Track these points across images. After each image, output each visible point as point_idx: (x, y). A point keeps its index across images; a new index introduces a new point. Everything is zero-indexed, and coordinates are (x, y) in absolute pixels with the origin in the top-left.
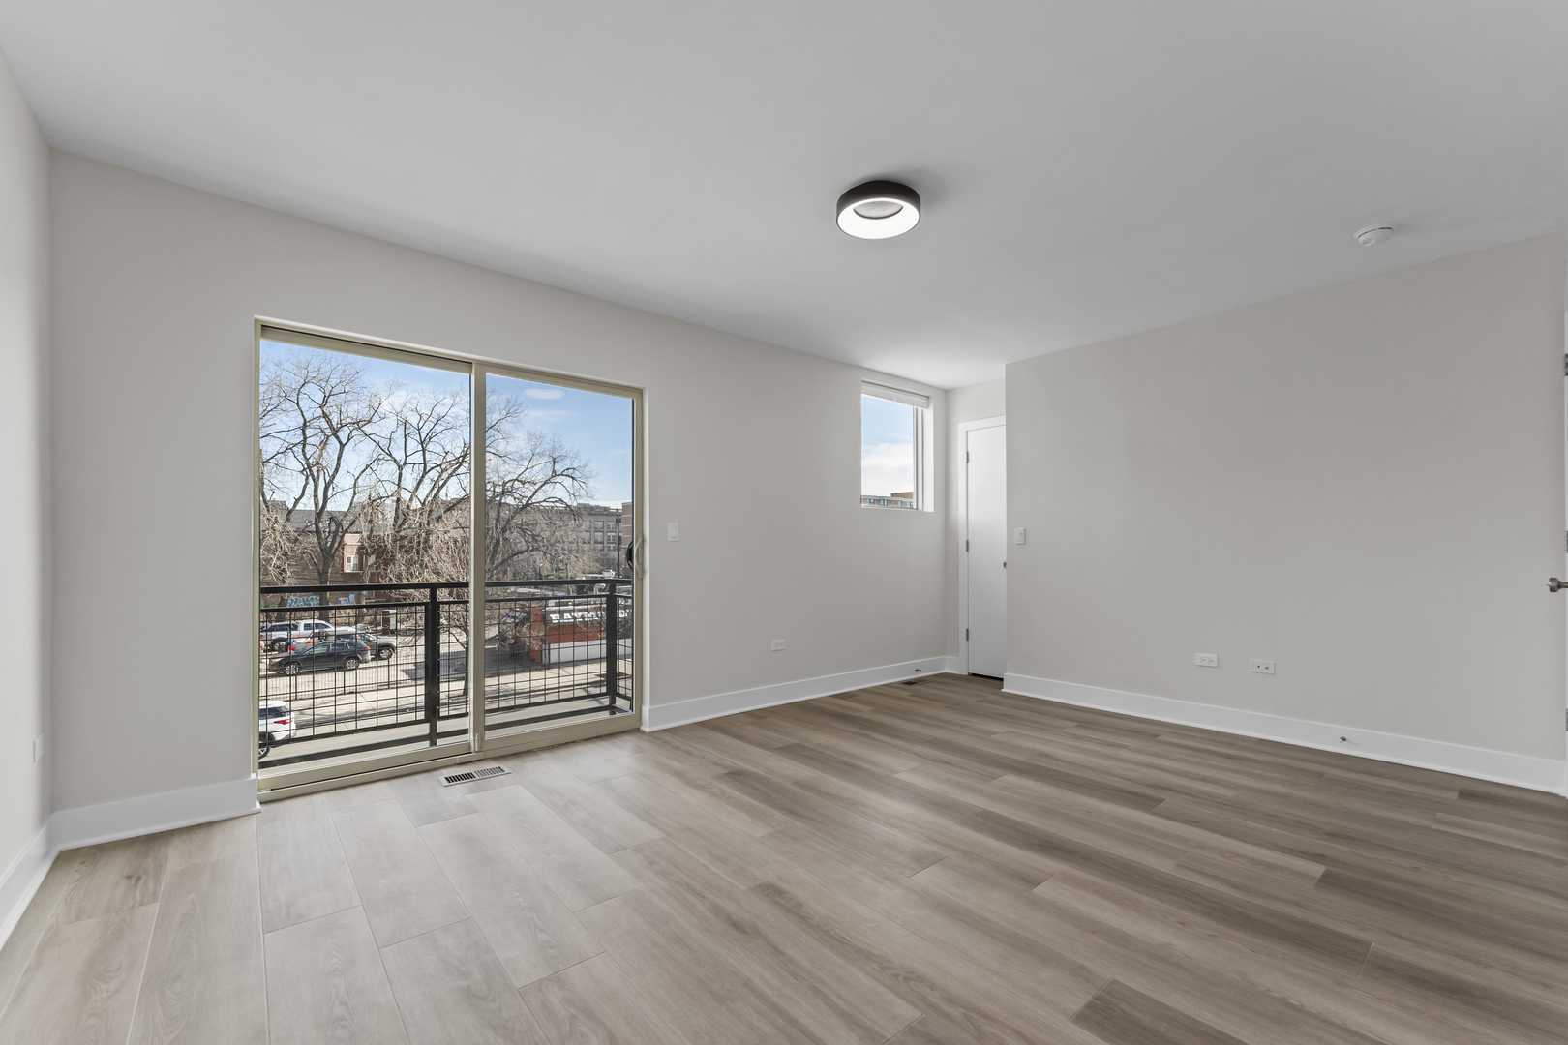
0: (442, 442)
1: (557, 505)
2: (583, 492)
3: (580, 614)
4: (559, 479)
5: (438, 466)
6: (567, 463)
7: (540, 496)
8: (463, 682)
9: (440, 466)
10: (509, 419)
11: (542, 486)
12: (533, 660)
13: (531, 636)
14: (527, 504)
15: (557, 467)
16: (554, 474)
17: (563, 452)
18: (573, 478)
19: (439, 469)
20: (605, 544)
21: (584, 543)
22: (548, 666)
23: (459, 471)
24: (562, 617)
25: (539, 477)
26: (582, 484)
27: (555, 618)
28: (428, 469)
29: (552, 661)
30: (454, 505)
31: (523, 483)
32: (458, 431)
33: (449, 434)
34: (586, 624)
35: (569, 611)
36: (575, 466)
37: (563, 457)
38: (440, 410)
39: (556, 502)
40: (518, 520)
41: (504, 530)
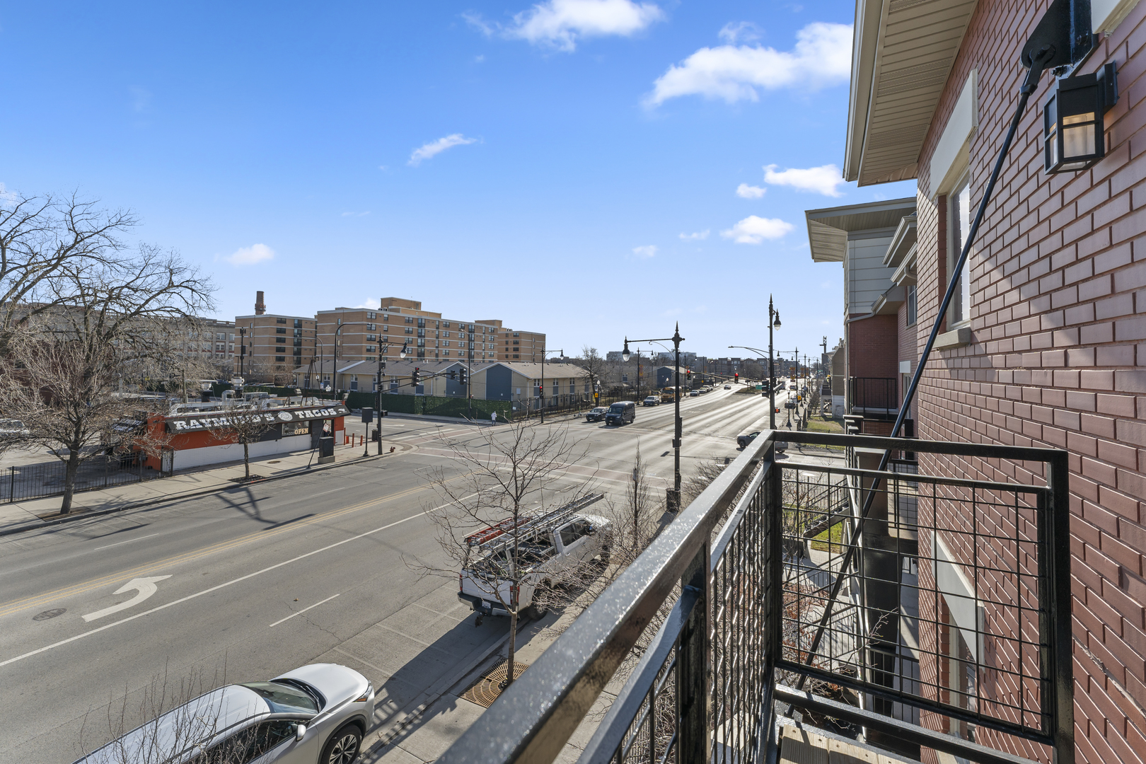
0: (29, 243)
1: (174, 314)
2: (203, 304)
3: (209, 420)
4: (177, 290)
5: (21, 266)
6: (187, 276)
7: (153, 305)
8: (61, 499)
9: (25, 266)
10: (121, 227)
11: (158, 294)
12: (150, 468)
13: (152, 444)
14: (137, 312)
15: (174, 278)
16: (171, 284)
17: (182, 265)
18: (193, 290)
19: (23, 270)
20: (214, 352)
21: (203, 351)
22: (171, 473)
23: (52, 274)
24: (188, 423)
25: (156, 287)
26: (203, 296)
27: (179, 425)
28: (7, 269)
29: (175, 466)
30: (43, 309)
31: (136, 290)
32: (50, 233)
33: (38, 235)
34: (217, 429)
35: (197, 418)
36: (196, 278)
37: (181, 270)
38: (28, 209)
39: (172, 311)
40: (127, 326)
41: (109, 335)
